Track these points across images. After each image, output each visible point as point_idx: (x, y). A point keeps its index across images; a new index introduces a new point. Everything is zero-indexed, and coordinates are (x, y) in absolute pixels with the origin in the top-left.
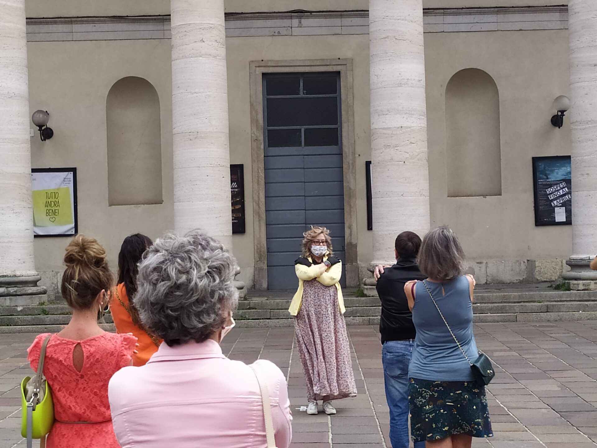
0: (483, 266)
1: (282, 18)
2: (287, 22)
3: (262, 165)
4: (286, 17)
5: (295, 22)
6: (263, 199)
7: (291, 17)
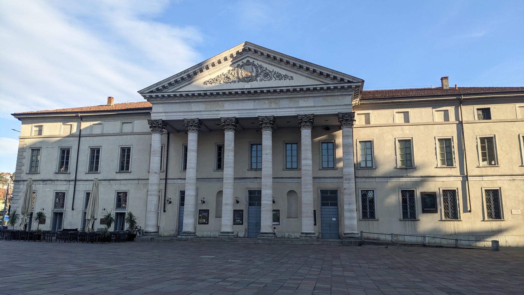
1: (253, 179)
3: (247, 210)
4: (254, 179)
6: (247, 217)
7: (255, 179)
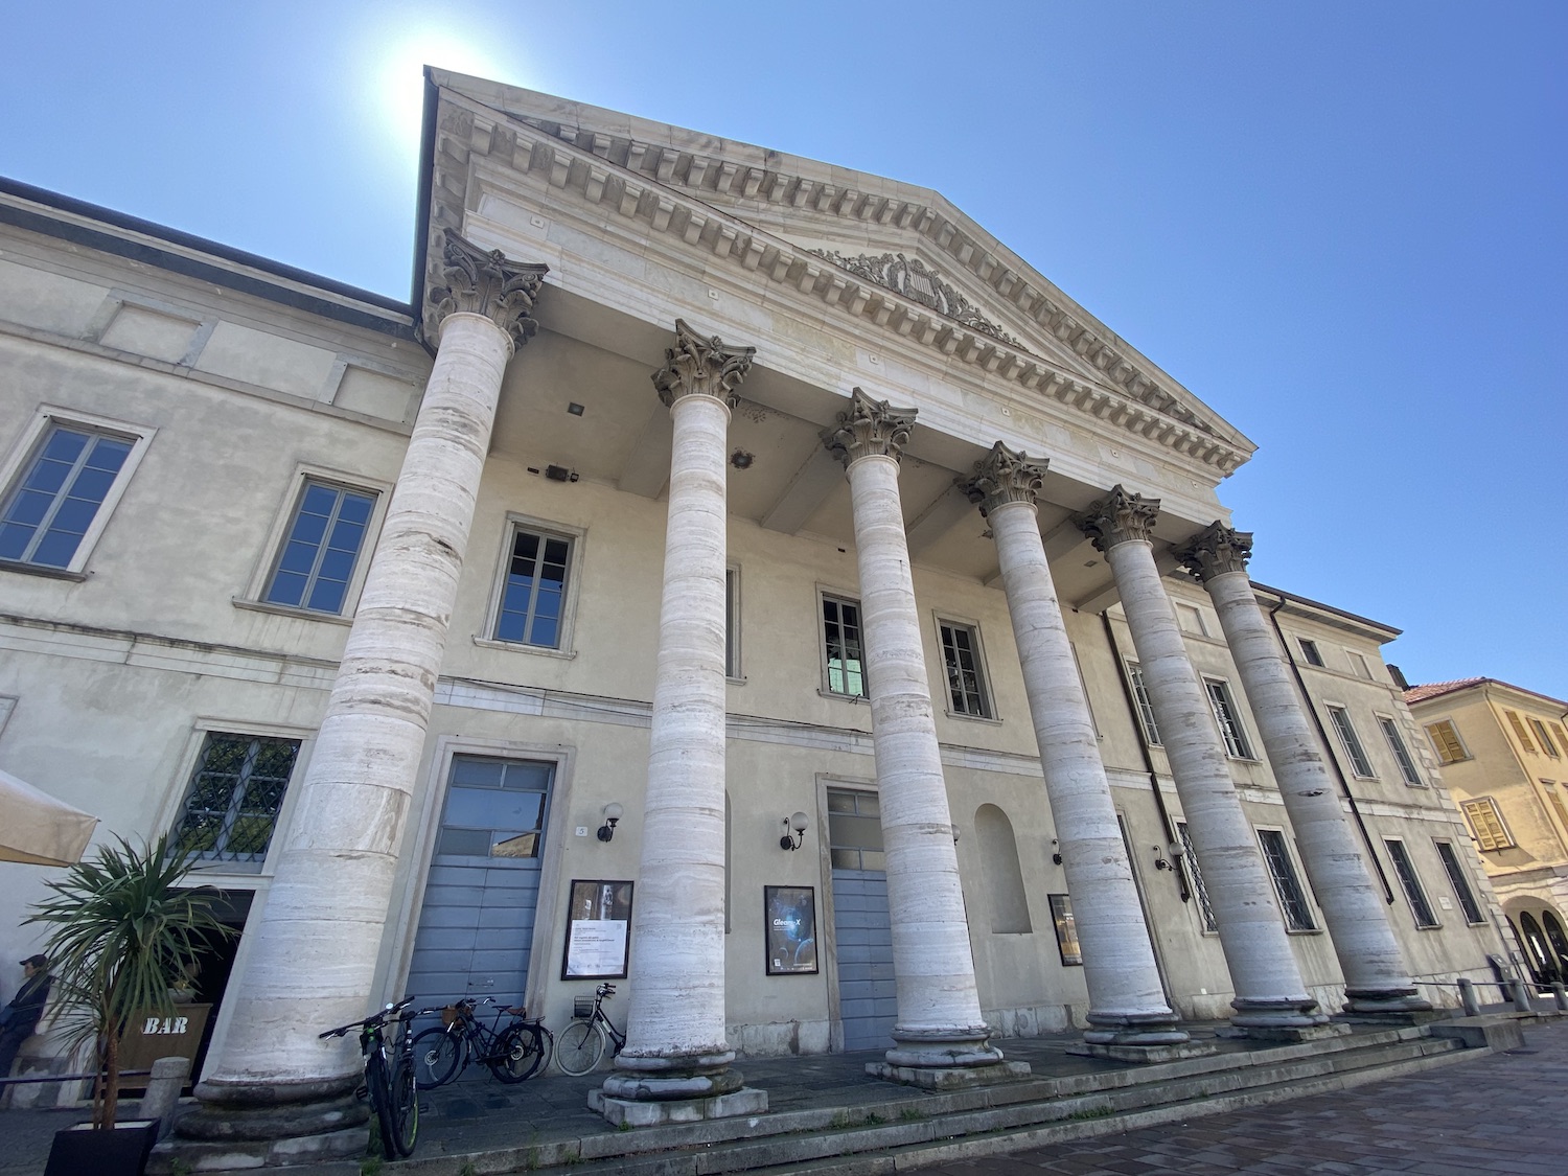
0: (1033, 1012)
1: (843, 735)
2: (846, 739)
3: (830, 889)
4: (847, 734)
5: (853, 740)
6: (833, 930)
7: (850, 736)
